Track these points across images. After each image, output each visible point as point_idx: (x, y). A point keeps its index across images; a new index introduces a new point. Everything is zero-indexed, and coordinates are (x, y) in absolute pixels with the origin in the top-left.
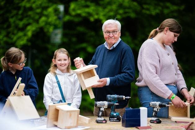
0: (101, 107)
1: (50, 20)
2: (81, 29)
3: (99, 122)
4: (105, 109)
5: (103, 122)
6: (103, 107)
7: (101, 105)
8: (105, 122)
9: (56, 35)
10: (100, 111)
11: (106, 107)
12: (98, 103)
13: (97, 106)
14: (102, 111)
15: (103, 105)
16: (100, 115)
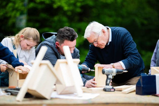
0: (109, 75)
1: (17, 6)
2: (43, 15)
3: (107, 90)
4: (113, 76)
5: (112, 90)
6: (111, 75)
7: (109, 72)
8: (113, 90)
9: (21, 20)
10: (108, 79)
11: (114, 74)
12: (106, 70)
13: (105, 73)
14: (110, 79)
15: (112, 72)
16: (108, 82)
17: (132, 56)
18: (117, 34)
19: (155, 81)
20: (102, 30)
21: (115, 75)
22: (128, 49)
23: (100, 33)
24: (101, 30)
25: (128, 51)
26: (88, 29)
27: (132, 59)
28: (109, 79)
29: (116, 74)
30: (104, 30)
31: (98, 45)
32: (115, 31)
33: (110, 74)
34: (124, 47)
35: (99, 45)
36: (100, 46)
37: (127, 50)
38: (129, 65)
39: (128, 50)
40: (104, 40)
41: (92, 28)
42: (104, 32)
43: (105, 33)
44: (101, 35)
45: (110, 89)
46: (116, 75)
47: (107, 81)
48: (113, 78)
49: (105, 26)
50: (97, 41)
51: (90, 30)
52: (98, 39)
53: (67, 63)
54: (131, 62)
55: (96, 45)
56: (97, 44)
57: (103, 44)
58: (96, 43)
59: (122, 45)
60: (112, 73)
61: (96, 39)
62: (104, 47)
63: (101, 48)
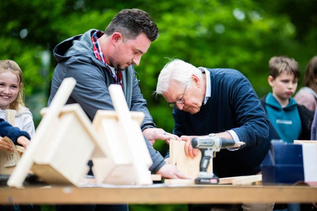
0: (207, 149)
3: (202, 181)
4: (214, 152)
5: (213, 181)
6: (211, 149)
7: (206, 143)
10: (204, 158)
11: (217, 148)
12: (200, 140)
13: (197, 146)
14: (209, 158)
15: (211, 144)
16: (204, 165)
17: (252, 120)
18: (221, 81)
19: (300, 156)
20: (193, 75)
21: (218, 150)
22: (244, 109)
23: (189, 83)
24: (191, 76)
25: (245, 114)
26: (164, 75)
27: (254, 125)
28: (206, 159)
29: (221, 148)
30: (196, 75)
31: (186, 107)
32: (216, 76)
33: (209, 148)
34: (235, 107)
35: (188, 106)
36: (190, 109)
37: (241, 111)
38: (247, 137)
39: (244, 111)
40: (196, 96)
41: (172, 73)
42: (196, 80)
43: (198, 82)
44: (191, 85)
45: (210, 179)
46: (221, 150)
47: (201, 163)
48: (215, 156)
49: (197, 67)
50: (183, 97)
51: (168, 76)
52: (184, 94)
53: (117, 119)
54: (252, 130)
55: (181, 107)
56: (183, 105)
57: (196, 104)
58: (181, 102)
59: (232, 103)
60: (212, 146)
61: (180, 95)
62: (197, 110)
63: (192, 113)
